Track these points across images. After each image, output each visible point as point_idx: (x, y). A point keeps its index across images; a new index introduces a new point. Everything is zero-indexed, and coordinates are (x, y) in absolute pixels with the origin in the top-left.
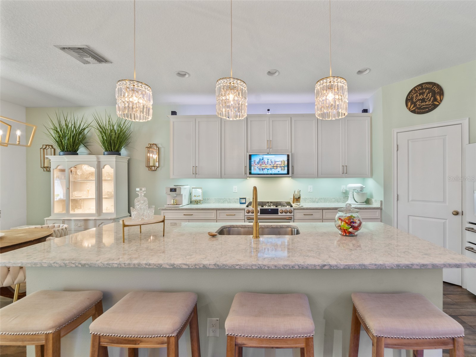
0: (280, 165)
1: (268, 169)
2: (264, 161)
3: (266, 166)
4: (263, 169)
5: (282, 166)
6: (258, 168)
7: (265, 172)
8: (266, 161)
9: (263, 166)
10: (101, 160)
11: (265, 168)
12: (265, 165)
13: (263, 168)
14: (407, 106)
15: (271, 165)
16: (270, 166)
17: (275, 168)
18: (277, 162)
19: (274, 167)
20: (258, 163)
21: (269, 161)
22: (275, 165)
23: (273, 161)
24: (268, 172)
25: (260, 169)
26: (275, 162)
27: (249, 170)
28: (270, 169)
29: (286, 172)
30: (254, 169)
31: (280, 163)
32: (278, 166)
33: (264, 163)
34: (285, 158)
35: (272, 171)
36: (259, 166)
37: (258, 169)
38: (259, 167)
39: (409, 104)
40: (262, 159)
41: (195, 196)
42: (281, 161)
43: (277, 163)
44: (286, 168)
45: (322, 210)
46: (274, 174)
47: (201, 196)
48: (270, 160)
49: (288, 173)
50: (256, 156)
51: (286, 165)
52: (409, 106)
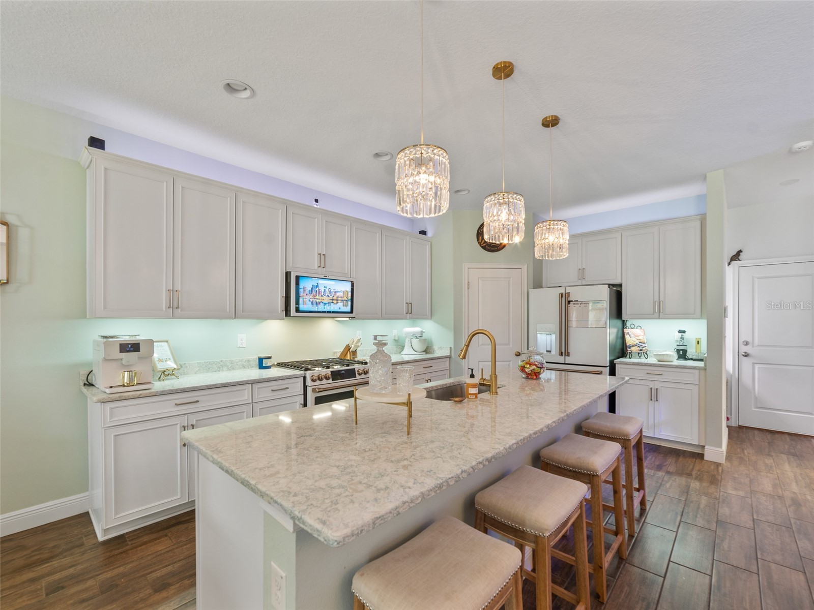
0: (341, 297)
1: (325, 304)
2: (319, 290)
3: (322, 298)
4: (317, 304)
5: (344, 299)
6: (309, 300)
7: (321, 308)
8: (323, 291)
9: (317, 297)
11: (320, 302)
12: (320, 297)
13: (317, 301)
15: (329, 296)
16: (327, 298)
17: (335, 302)
18: (338, 292)
19: (333, 300)
20: (311, 292)
21: (327, 290)
22: (335, 298)
23: (332, 290)
24: (324, 308)
25: (312, 303)
26: (335, 292)
27: (296, 304)
28: (328, 303)
29: (348, 309)
30: (304, 303)
31: (341, 294)
32: (339, 299)
33: (319, 292)
34: (348, 287)
35: (331, 308)
36: (311, 297)
37: (309, 303)
38: (311, 300)
40: (317, 286)
42: (344, 292)
43: (338, 294)
44: (349, 303)
46: (333, 312)
48: (328, 288)
49: (352, 312)
50: (306, 279)
51: (350, 298)
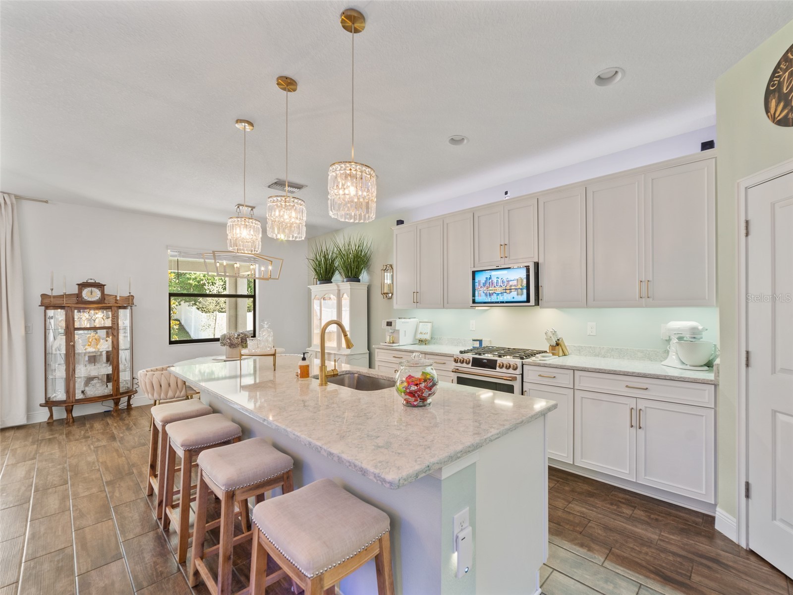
0: (515, 286)
1: (498, 294)
2: (492, 281)
3: (495, 289)
4: (490, 295)
5: (518, 287)
6: (483, 292)
7: (494, 298)
8: (496, 281)
9: (491, 289)
10: (340, 288)
11: (493, 293)
12: (493, 288)
13: (491, 292)
14: (767, 110)
15: (501, 286)
16: (500, 289)
17: (508, 291)
18: (511, 281)
19: (506, 289)
20: (485, 284)
21: (499, 280)
22: (508, 287)
23: (505, 280)
24: (497, 298)
25: (486, 295)
26: (508, 281)
27: (473, 297)
28: (501, 293)
29: (524, 298)
30: (480, 295)
31: (515, 283)
32: (513, 287)
33: (492, 283)
34: (523, 274)
35: (503, 298)
36: (485, 289)
37: (483, 294)
38: (485, 292)
39: (773, 103)
40: (490, 278)
41: (421, 333)
42: (517, 280)
43: (511, 283)
44: (525, 291)
45: (574, 370)
46: (507, 302)
47: (428, 334)
48: (500, 278)
49: (528, 301)
50: (481, 273)
51: (525, 285)
52: (772, 111)
